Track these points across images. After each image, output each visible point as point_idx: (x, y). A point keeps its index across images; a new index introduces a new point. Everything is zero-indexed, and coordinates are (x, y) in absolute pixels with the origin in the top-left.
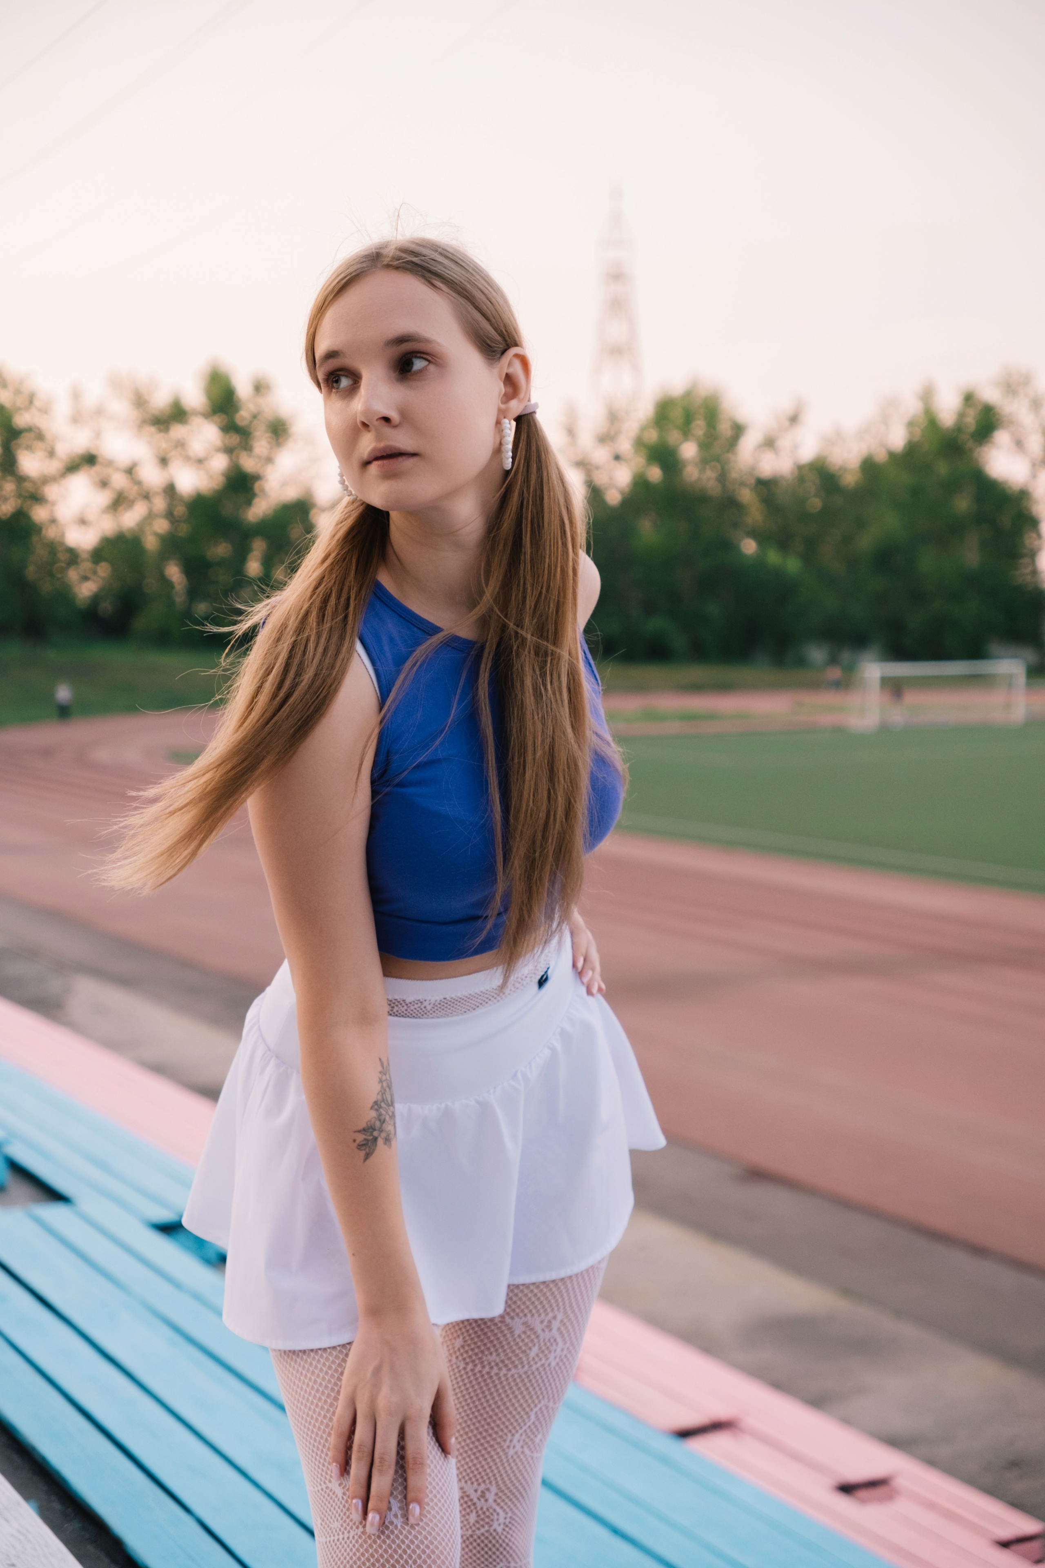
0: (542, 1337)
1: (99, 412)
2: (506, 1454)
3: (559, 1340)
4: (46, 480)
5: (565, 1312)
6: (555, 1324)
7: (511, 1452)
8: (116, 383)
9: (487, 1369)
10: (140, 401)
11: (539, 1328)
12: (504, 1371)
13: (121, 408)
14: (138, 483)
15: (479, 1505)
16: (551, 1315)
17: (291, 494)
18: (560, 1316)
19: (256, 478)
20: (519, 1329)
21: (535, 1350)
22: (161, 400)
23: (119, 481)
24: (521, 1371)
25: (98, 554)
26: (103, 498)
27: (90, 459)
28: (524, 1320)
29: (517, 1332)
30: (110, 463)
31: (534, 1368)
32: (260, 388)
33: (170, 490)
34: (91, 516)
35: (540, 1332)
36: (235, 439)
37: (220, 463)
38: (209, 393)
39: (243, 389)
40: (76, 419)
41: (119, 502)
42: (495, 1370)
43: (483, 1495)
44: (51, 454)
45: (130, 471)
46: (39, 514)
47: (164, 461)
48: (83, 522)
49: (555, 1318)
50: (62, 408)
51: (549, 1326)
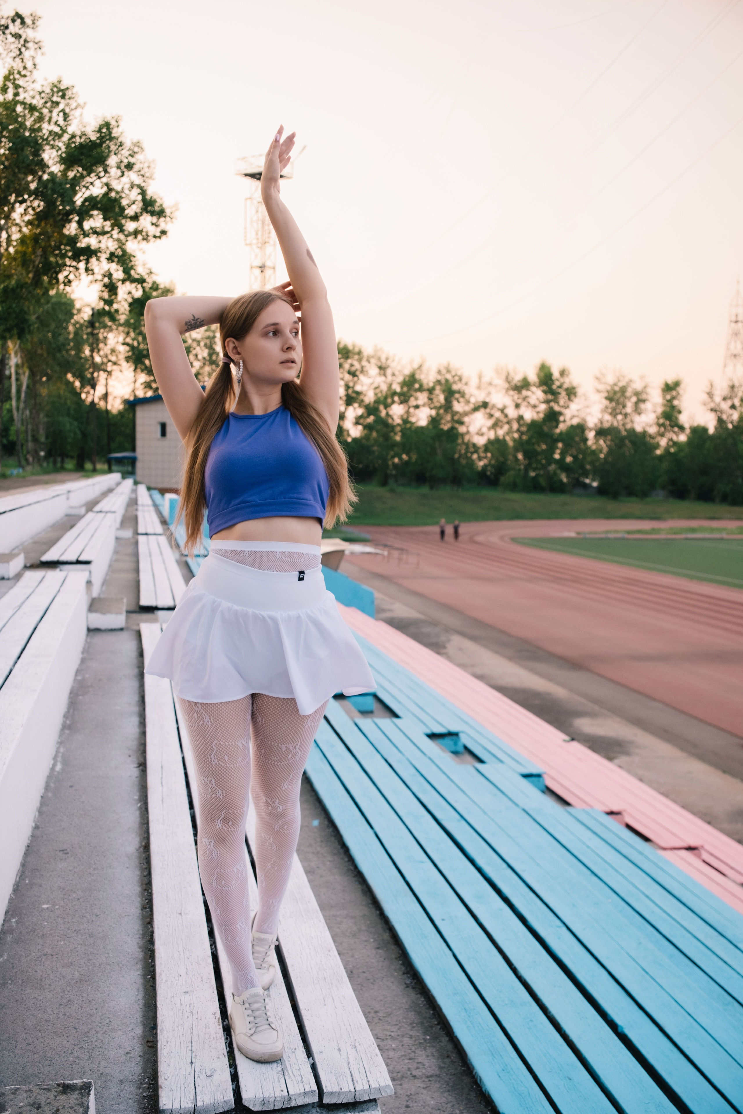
0: (292, 752)
1: (490, 384)
2: (282, 790)
3: (299, 751)
4: (466, 414)
5: (301, 743)
6: (297, 747)
7: (284, 789)
8: (497, 371)
9: (273, 762)
10: (508, 380)
11: (291, 748)
12: (279, 763)
13: (500, 382)
14: (506, 416)
15: (272, 805)
16: (295, 744)
17: (575, 422)
18: (299, 744)
19: (560, 414)
20: (284, 749)
21: (290, 756)
22: (517, 378)
23: (498, 414)
24: (286, 763)
25: (487, 448)
26: (490, 422)
27: (485, 405)
28: (285, 745)
29: (283, 750)
30: (494, 406)
31: (290, 761)
32: (563, 373)
33: (520, 418)
34: (485, 430)
35: (292, 750)
36: (550, 397)
37: (543, 407)
38: (539, 376)
39: (556, 374)
40: (479, 388)
41: (496, 425)
42: (276, 763)
43: (273, 802)
44: (468, 402)
45: (502, 411)
46: (462, 429)
47: (517, 406)
48: (480, 434)
49: (297, 745)
50: (474, 382)
51: (295, 748)
